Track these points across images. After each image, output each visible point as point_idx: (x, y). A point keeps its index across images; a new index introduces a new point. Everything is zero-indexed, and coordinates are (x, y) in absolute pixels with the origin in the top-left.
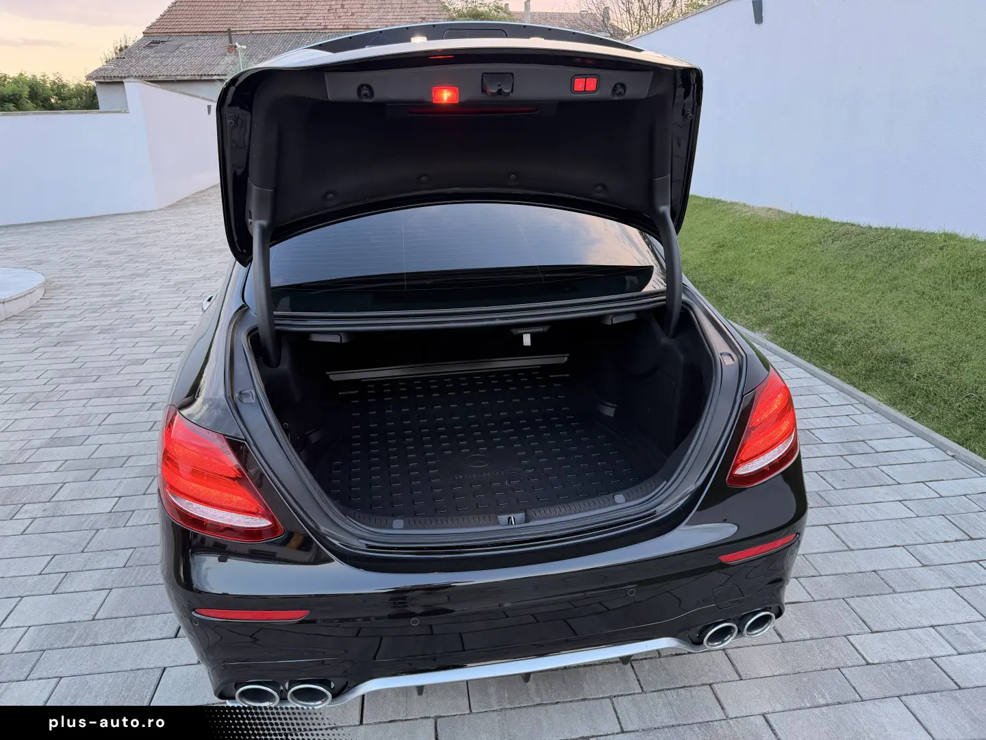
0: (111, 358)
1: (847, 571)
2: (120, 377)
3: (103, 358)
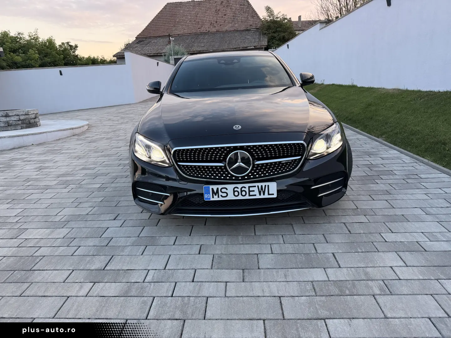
0: (108, 146)
1: (389, 214)
2: (111, 152)
3: (105, 146)
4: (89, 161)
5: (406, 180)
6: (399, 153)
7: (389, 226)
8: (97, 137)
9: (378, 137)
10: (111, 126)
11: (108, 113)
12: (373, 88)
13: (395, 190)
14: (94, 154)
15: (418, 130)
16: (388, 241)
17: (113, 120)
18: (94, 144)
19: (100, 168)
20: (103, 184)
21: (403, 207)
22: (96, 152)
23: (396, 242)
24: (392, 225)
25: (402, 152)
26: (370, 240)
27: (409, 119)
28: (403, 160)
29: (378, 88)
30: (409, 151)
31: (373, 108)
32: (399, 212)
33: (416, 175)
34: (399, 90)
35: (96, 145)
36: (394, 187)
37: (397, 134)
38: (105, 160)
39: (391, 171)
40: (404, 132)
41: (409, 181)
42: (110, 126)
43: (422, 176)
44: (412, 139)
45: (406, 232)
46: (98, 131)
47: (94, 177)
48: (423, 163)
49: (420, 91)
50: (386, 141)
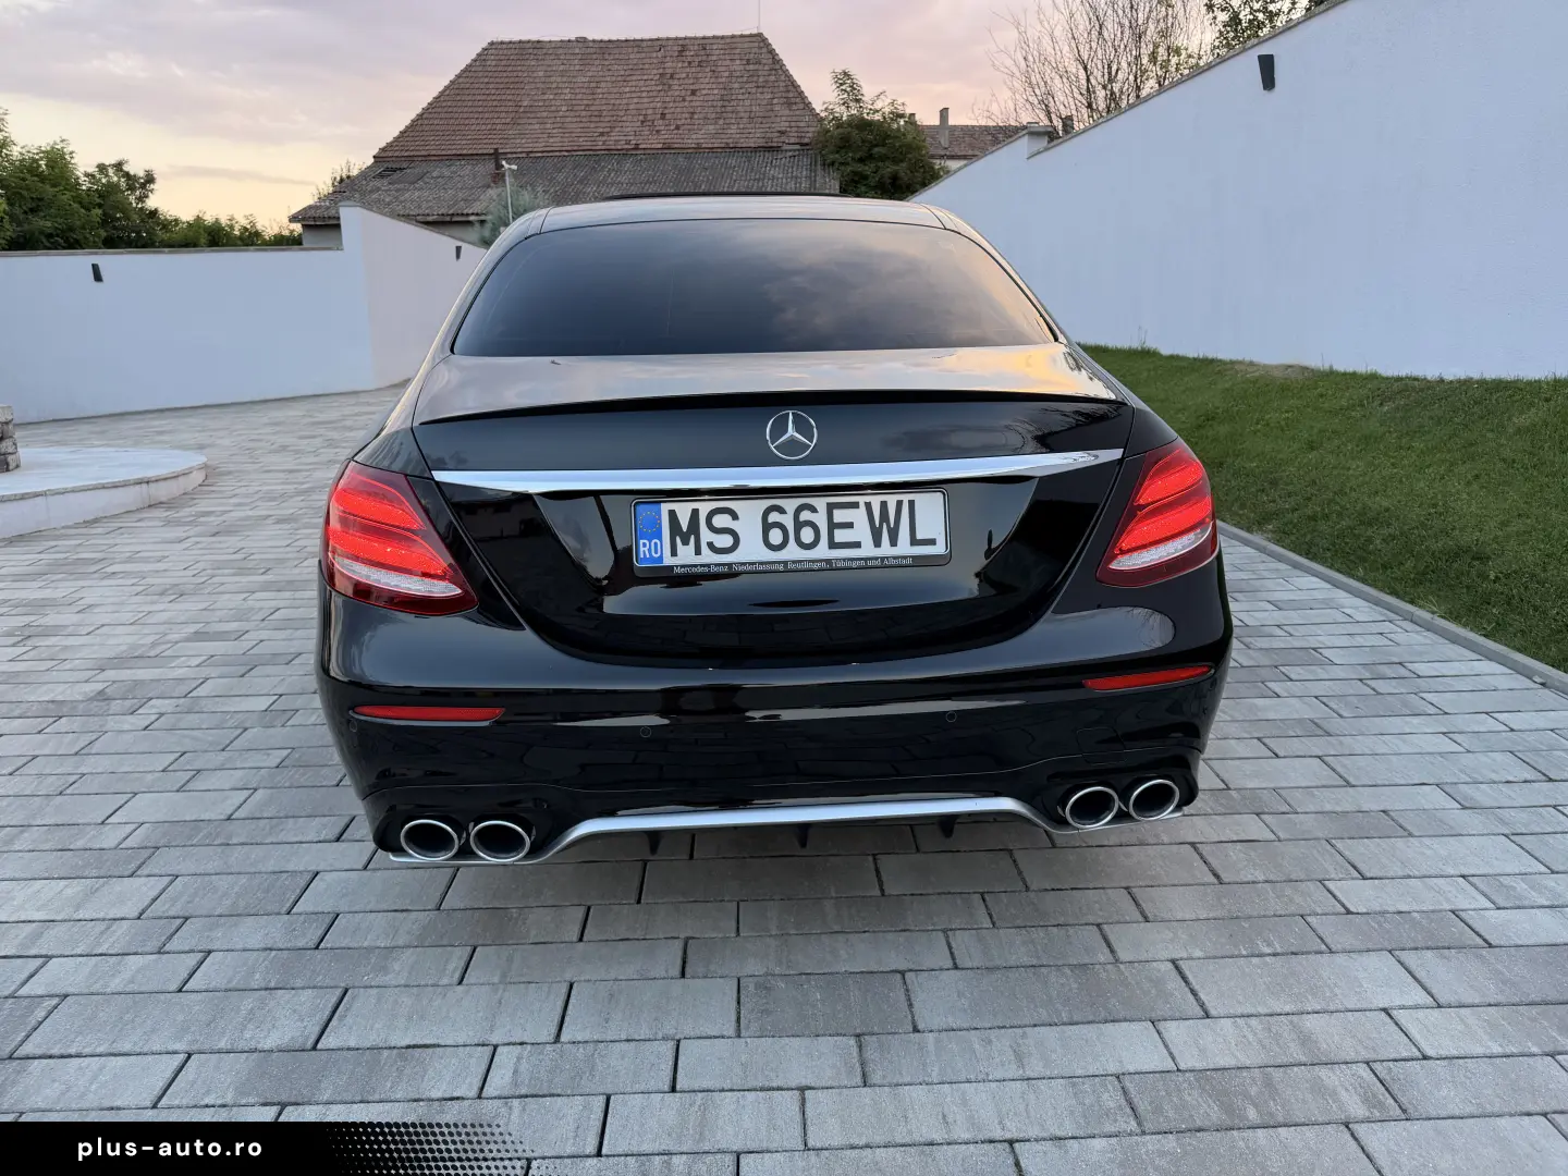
0: (288, 549)
1: (1339, 809)
2: (297, 571)
3: (276, 550)
4: (218, 605)
5: (1369, 682)
6: (1329, 586)
7: (1347, 853)
8: (242, 514)
9: (1249, 530)
10: (291, 471)
11: (276, 424)
12: (1212, 361)
13: (1339, 720)
14: (237, 579)
15: (1387, 510)
16: (1355, 911)
17: (297, 452)
18: (232, 541)
19: (264, 635)
20: (281, 695)
21: (1379, 782)
22: (241, 572)
23: (1383, 913)
24: (1358, 850)
25: (1336, 585)
26: (1292, 909)
27: (1349, 469)
28: (1348, 611)
29: (1232, 363)
30: (1363, 581)
31: (1223, 429)
32: (1369, 801)
33: (1400, 663)
34: (1304, 369)
35: (240, 545)
36: (1335, 707)
37: (1313, 518)
38: (281, 604)
39: (1313, 649)
40: (1340, 515)
41: (1381, 686)
42: (284, 471)
43: (1422, 669)
44: (1370, 540)
45: (1409, 877)
46: (243, 490)
47: (243, 669)
48: (1412, 621)
49: (1374, 377)
50: (1278, 542)
